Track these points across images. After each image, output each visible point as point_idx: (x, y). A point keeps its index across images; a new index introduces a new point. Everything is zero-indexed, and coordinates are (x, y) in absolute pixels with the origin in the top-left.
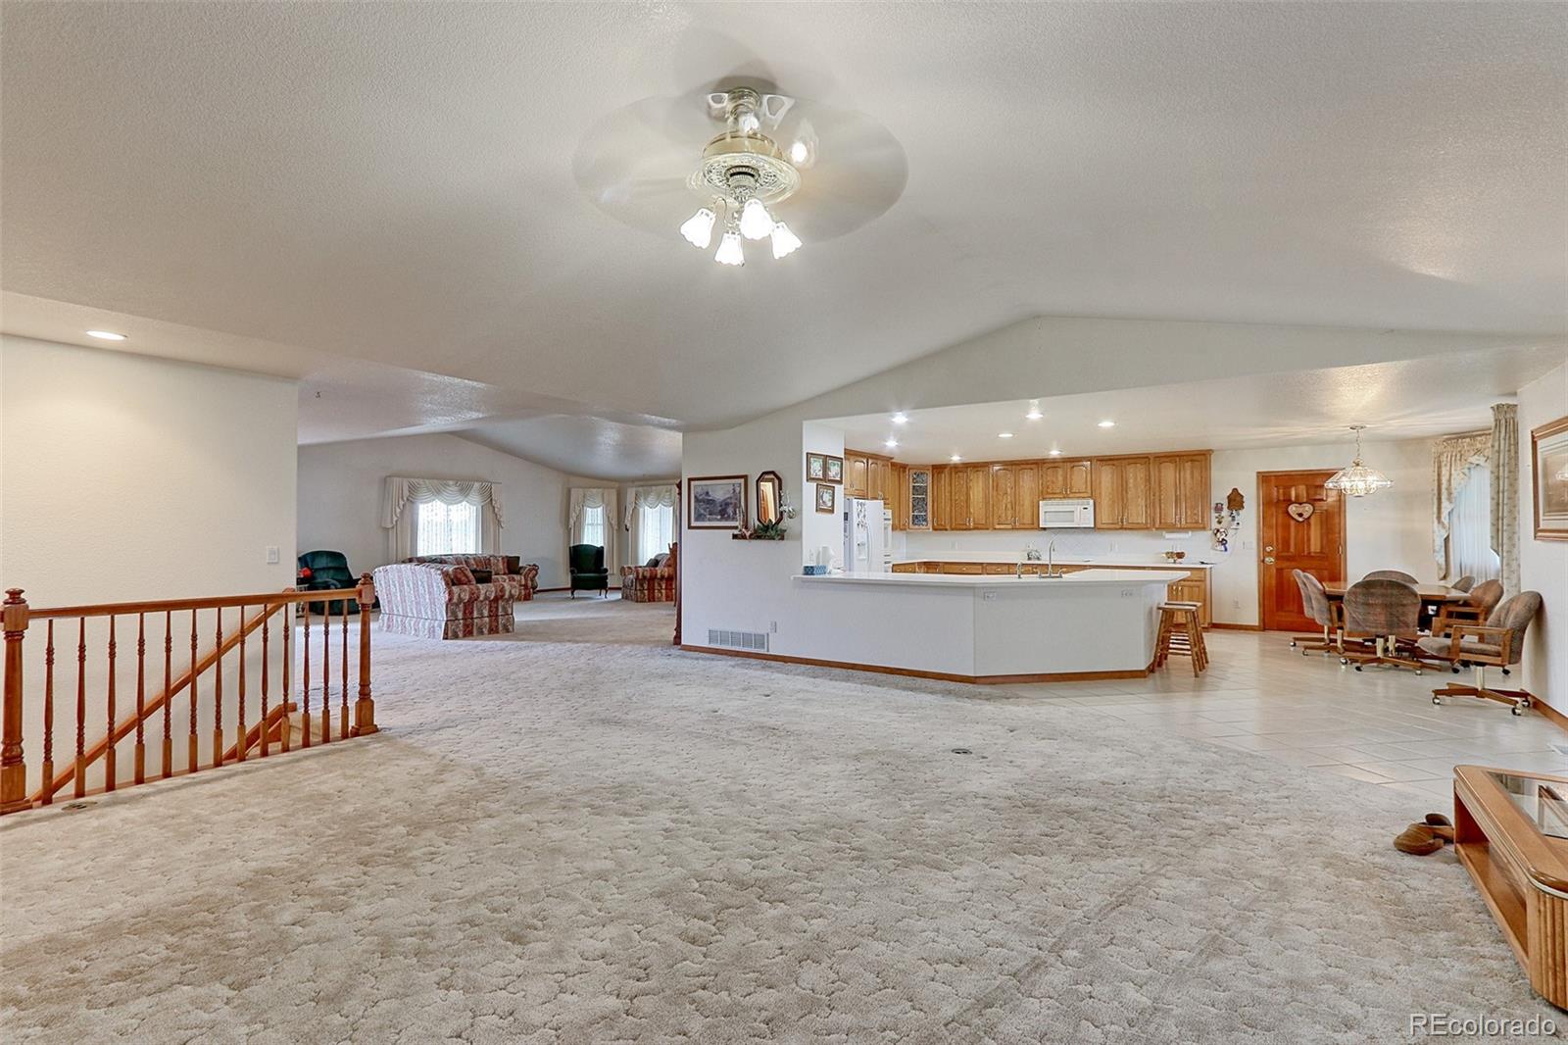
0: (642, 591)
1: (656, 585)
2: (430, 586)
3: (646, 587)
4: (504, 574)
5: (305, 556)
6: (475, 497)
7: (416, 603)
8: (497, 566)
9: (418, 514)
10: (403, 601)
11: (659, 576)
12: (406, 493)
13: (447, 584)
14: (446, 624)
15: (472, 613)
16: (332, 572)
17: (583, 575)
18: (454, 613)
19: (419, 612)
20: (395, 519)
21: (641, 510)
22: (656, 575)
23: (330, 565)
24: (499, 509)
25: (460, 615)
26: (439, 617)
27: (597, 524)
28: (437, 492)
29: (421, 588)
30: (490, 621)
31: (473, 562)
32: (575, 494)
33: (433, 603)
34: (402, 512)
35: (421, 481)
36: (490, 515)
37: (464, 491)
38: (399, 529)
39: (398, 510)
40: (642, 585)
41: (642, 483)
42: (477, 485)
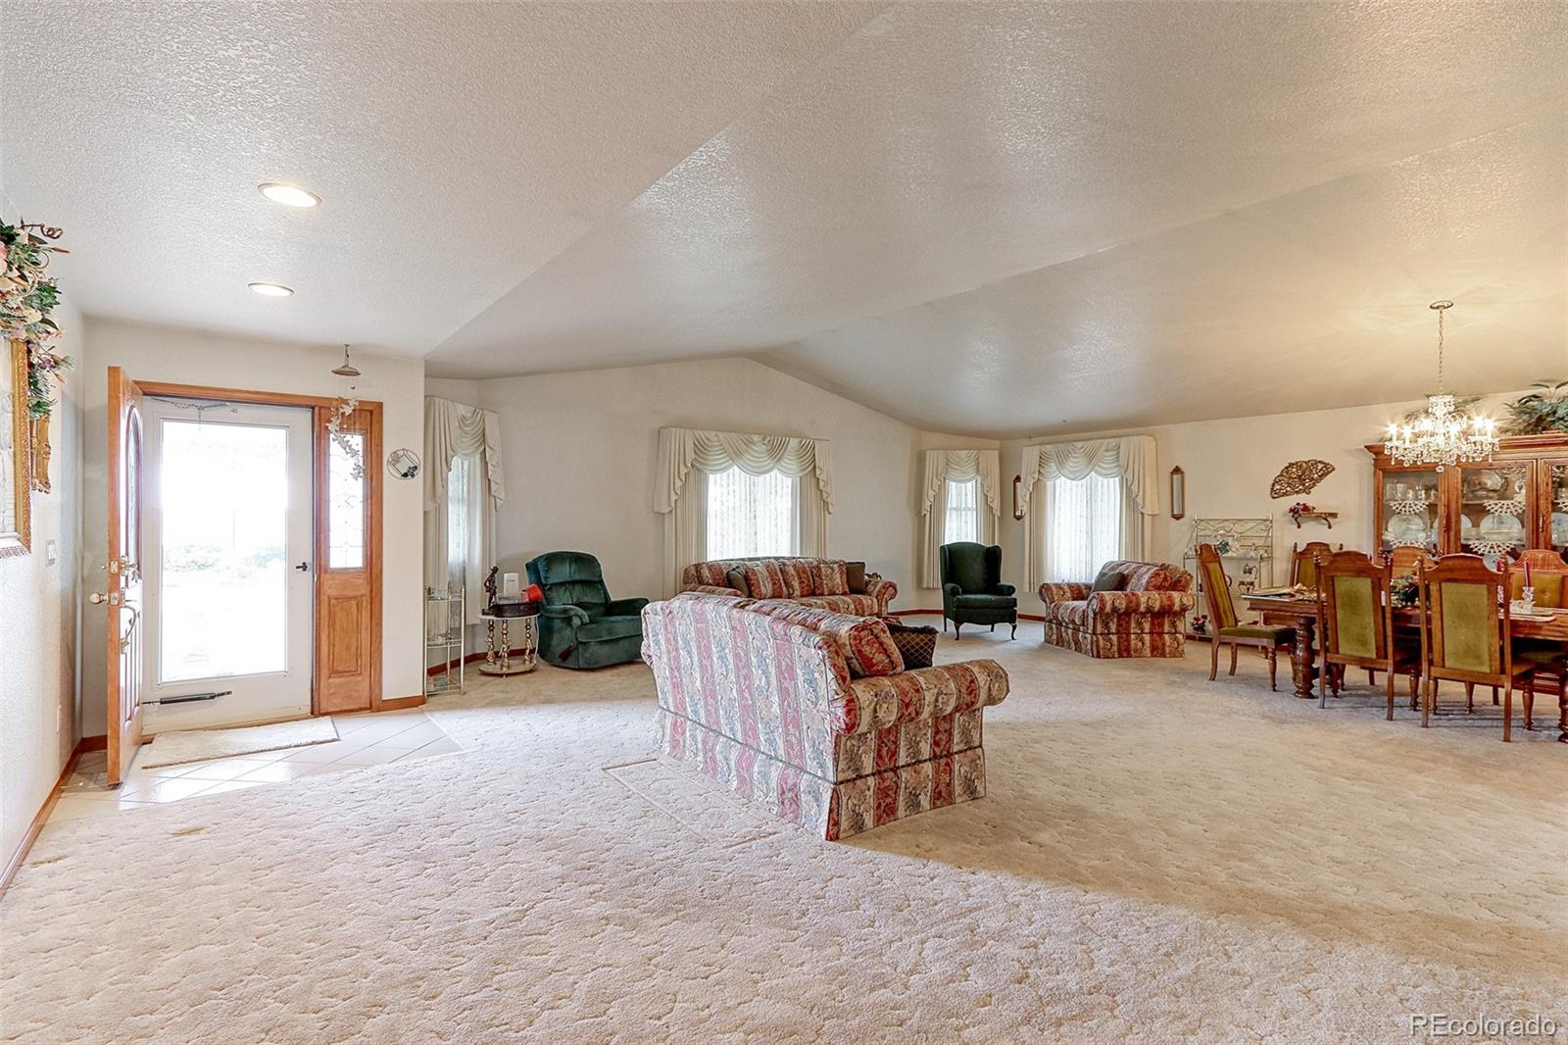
0: (1106, 635)
1: (1133, 625)
2: (786, 673)
3: (1113, 627)
4: (844, 594)
5: (535, 562)
6: (791, 462)
7: (744, 708)
8: (832, 579)
9: (707, 491)
10: (709, 693)
11: (1142, 609)
12: (690, 455)
13: (841, 679)
14: (836, 796)
15: (894, 754)
16: (578, 588)
17: (968, 596)
18: (854, 760)
19: (751, 731)
20: (674, 497)
21: (1049, 484)
22: (1138, 605)
23: (577, 577)
24: (826, 483)
25: (868, 764)
26: (811, 765)
27: (967, 509)
28: (735, 455)
29: (756, 672)
30: (937, 771)
31: (792, 571)
32: (932, 460)
33: (791, 720)
34: (684, 486)
35: (711, 435)
36: (813, 493)
37: (776, 452)
38: (679, 515)
39: (679, 484)
40: (1106, 625)
41: (1044, 439)
42: (794, 443)
